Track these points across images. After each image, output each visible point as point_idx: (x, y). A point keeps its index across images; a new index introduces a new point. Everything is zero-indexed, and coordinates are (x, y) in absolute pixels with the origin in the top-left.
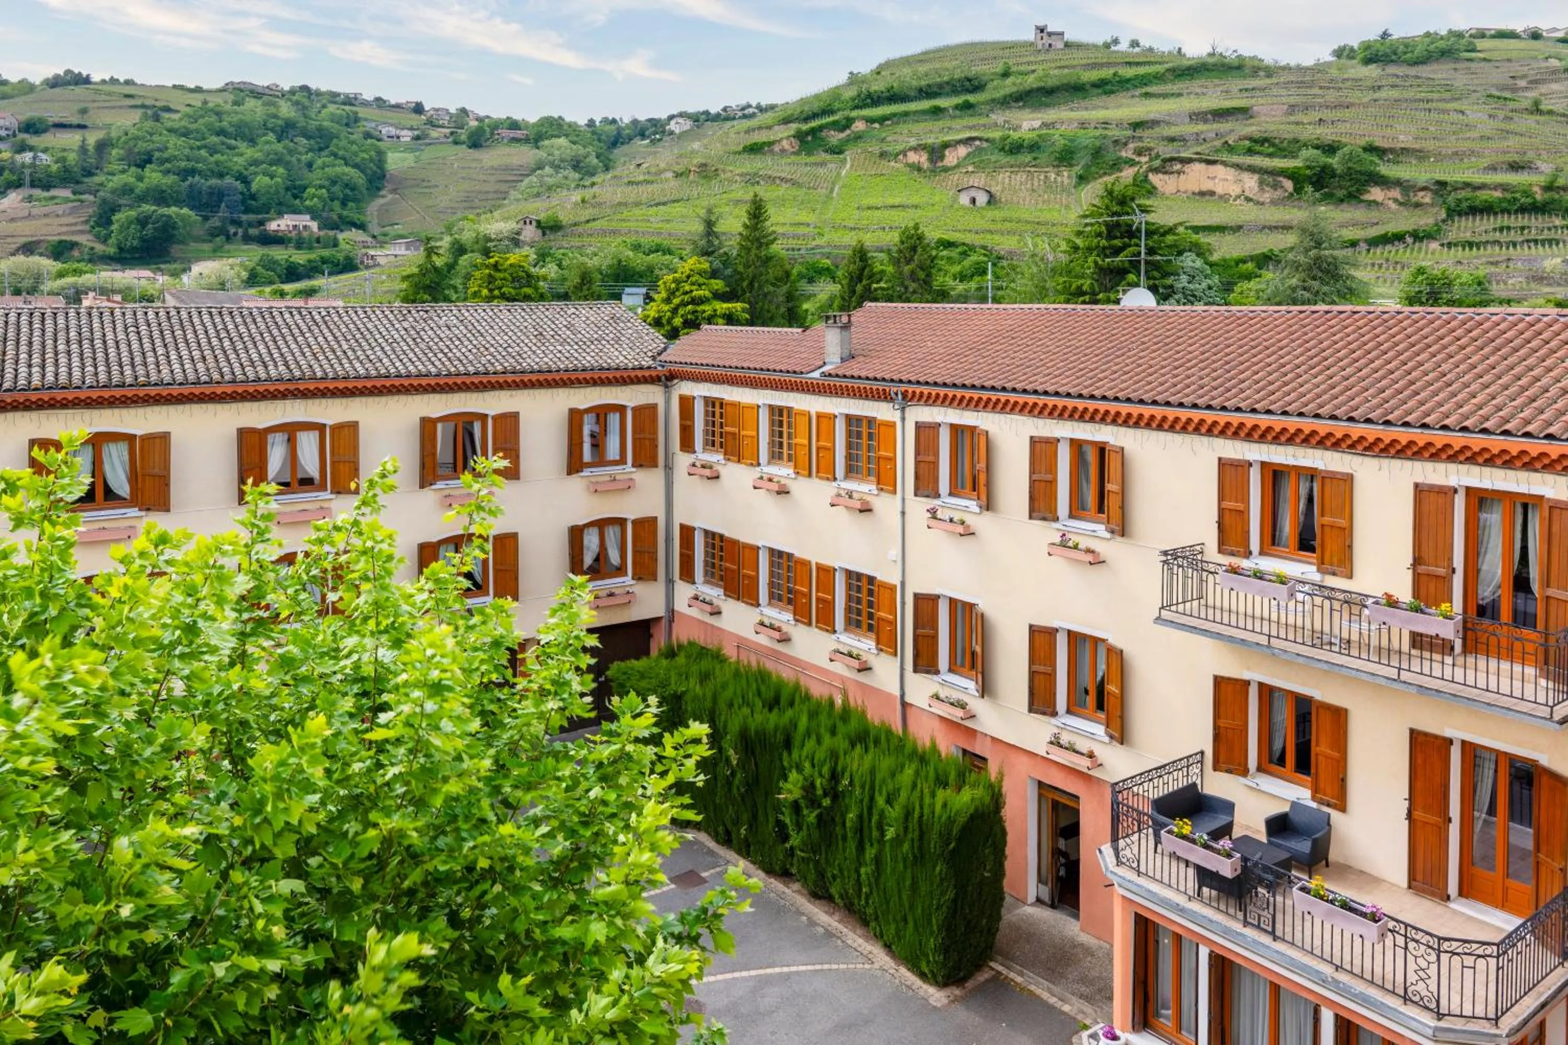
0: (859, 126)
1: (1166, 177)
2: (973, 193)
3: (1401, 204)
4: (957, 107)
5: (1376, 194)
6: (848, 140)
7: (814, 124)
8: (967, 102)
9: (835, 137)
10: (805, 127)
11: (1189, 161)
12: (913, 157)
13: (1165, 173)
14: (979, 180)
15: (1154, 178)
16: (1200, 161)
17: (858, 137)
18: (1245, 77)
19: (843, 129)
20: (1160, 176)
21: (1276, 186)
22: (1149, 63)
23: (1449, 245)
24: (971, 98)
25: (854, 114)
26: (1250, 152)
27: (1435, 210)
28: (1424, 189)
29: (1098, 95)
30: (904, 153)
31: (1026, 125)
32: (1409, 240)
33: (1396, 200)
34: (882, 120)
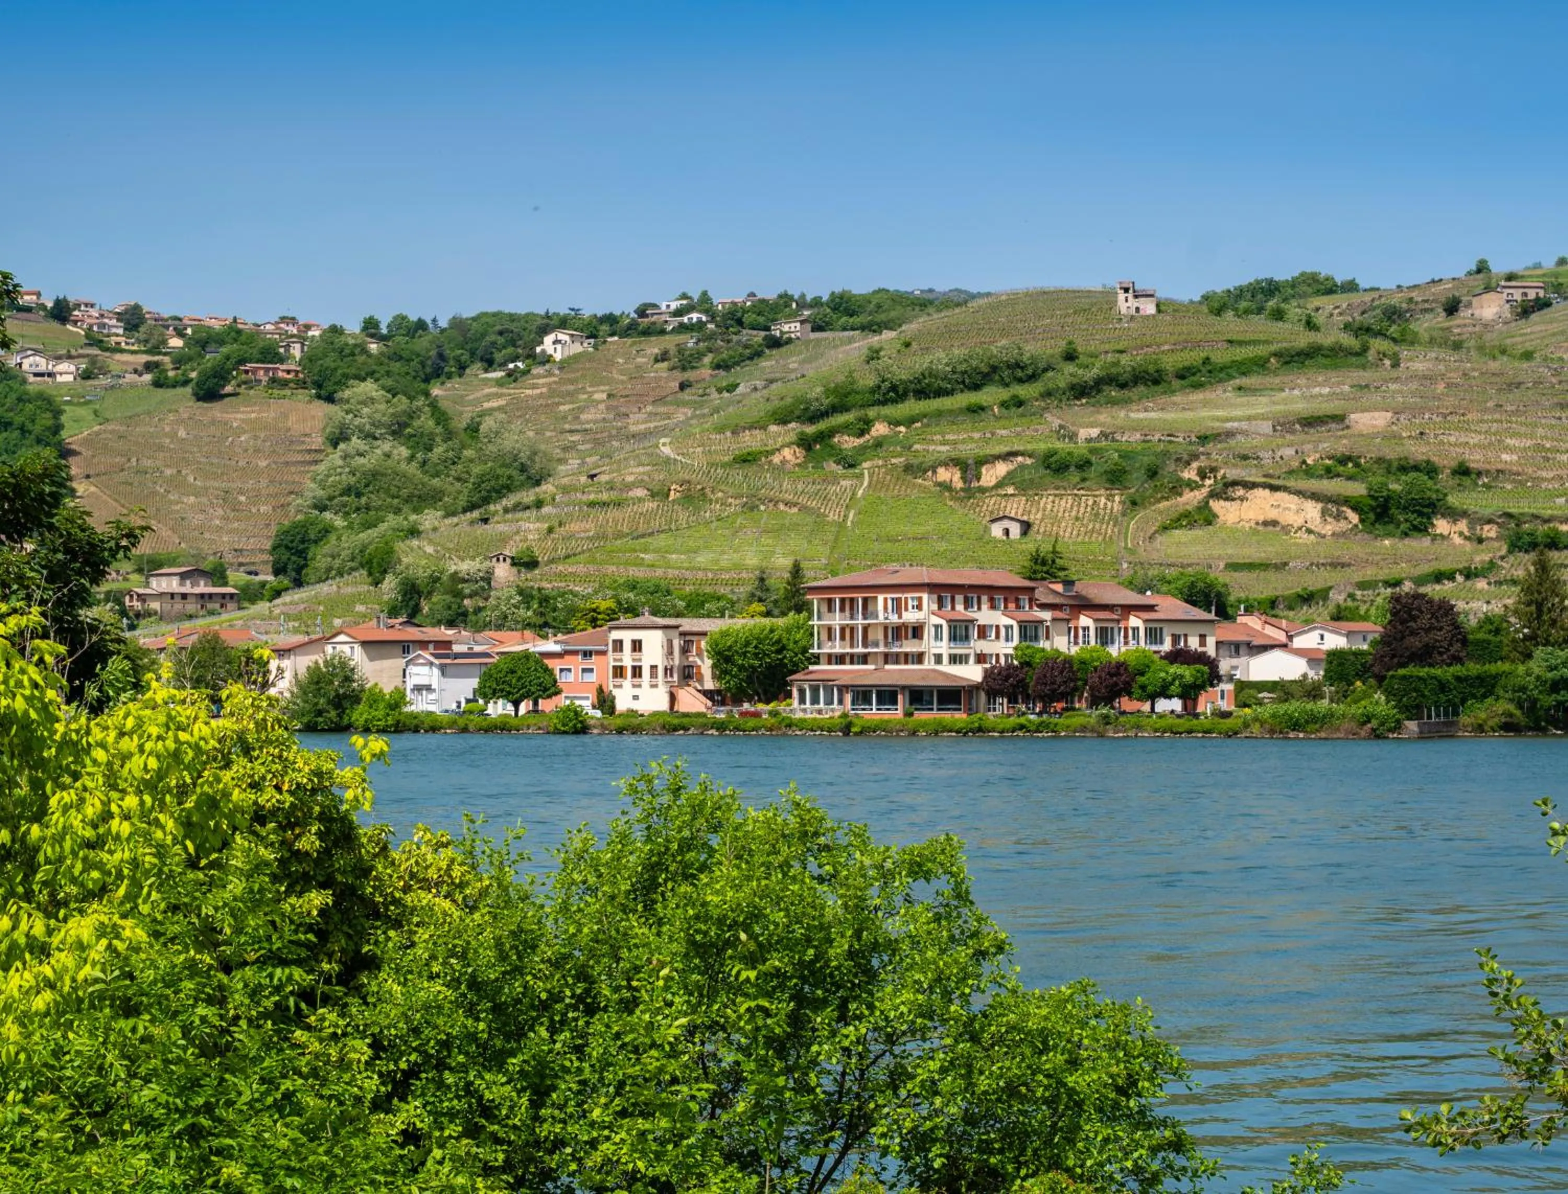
0: (880, 429)
1: (1228, 504)
2: (1006, 524)
3: (1466, 538)
4: (1004, 405)
5: (1441, 526)
6: (863, 449)
7: (822, 425)
8: (1015, 397)
9: (848, 442)
10: (810, 429)
11: (1253, 486)
12: (943, 474)
13: (1227, 499)
14: (1015, 507)
15: (1217, 506)
16: (1265, 486)
17: (879, 444)
18: (1364, 367)
19: (862, 433)
20: (1222, 503)
21: (1339, 517)
22: (1255, 342)
23: (1499, 583)
24: (1022, 391)
25: (872, 413)
26: (1329, 473)
27: (1496, 544)
28: (1489, 522)
29: (1183, 388)
30: (934, 469)
31: (1083, 433)
32: (1459, 578)
33: (1461, 534)
34: (910, 421)
